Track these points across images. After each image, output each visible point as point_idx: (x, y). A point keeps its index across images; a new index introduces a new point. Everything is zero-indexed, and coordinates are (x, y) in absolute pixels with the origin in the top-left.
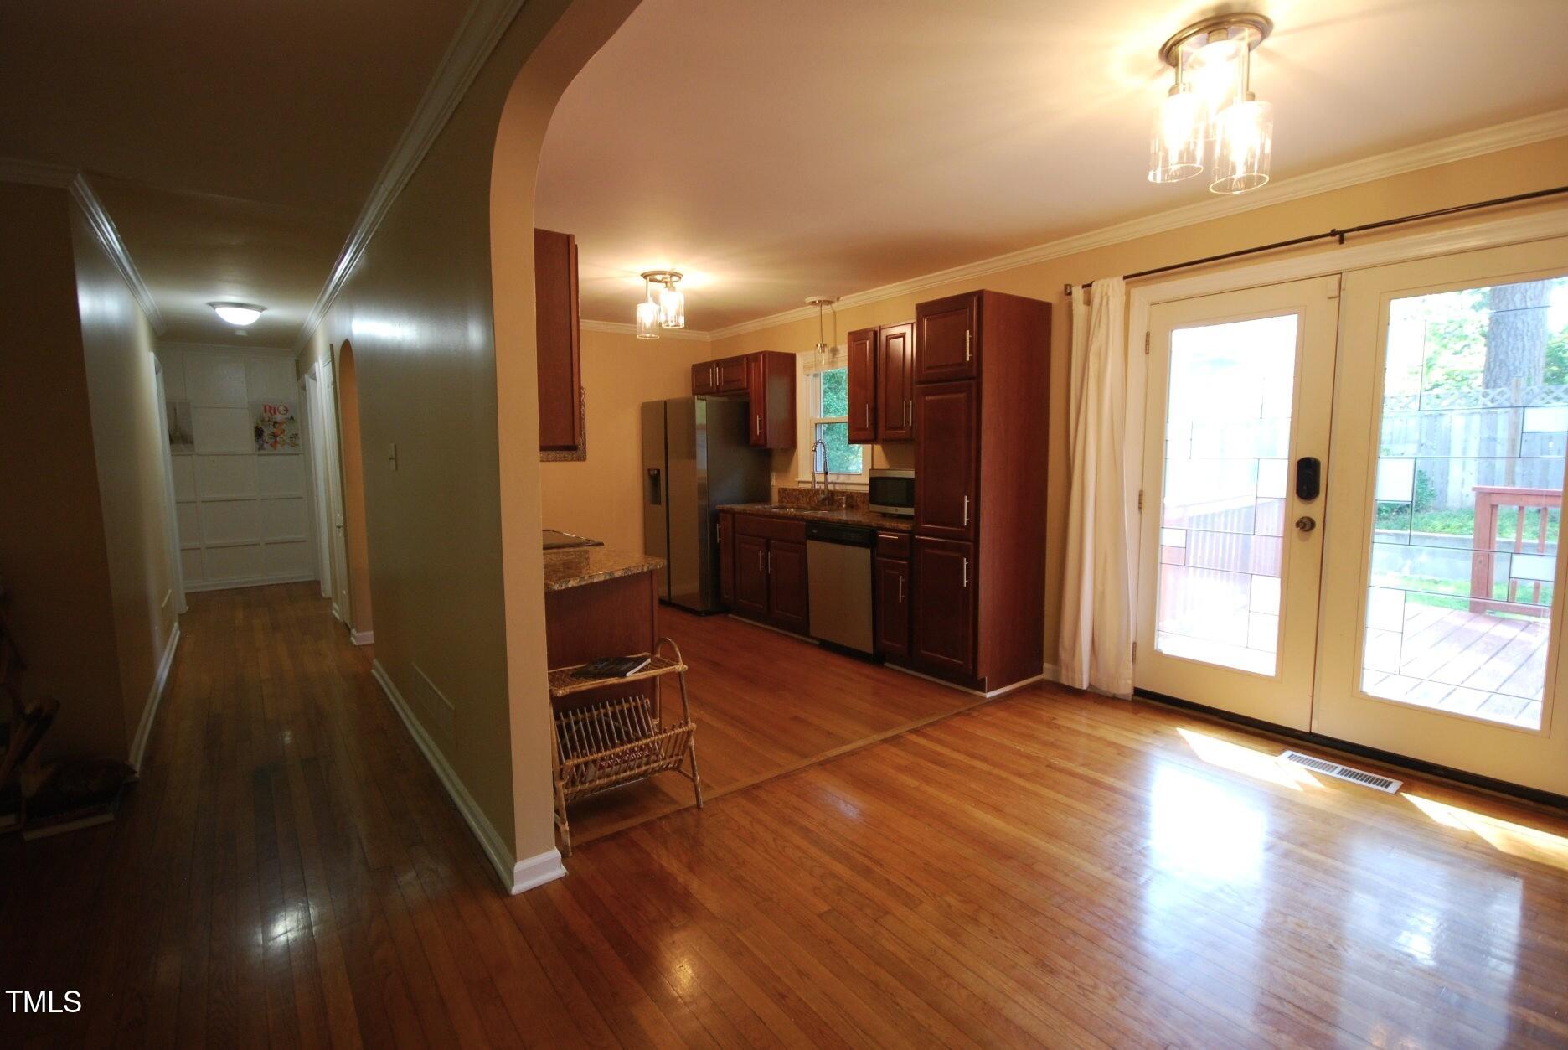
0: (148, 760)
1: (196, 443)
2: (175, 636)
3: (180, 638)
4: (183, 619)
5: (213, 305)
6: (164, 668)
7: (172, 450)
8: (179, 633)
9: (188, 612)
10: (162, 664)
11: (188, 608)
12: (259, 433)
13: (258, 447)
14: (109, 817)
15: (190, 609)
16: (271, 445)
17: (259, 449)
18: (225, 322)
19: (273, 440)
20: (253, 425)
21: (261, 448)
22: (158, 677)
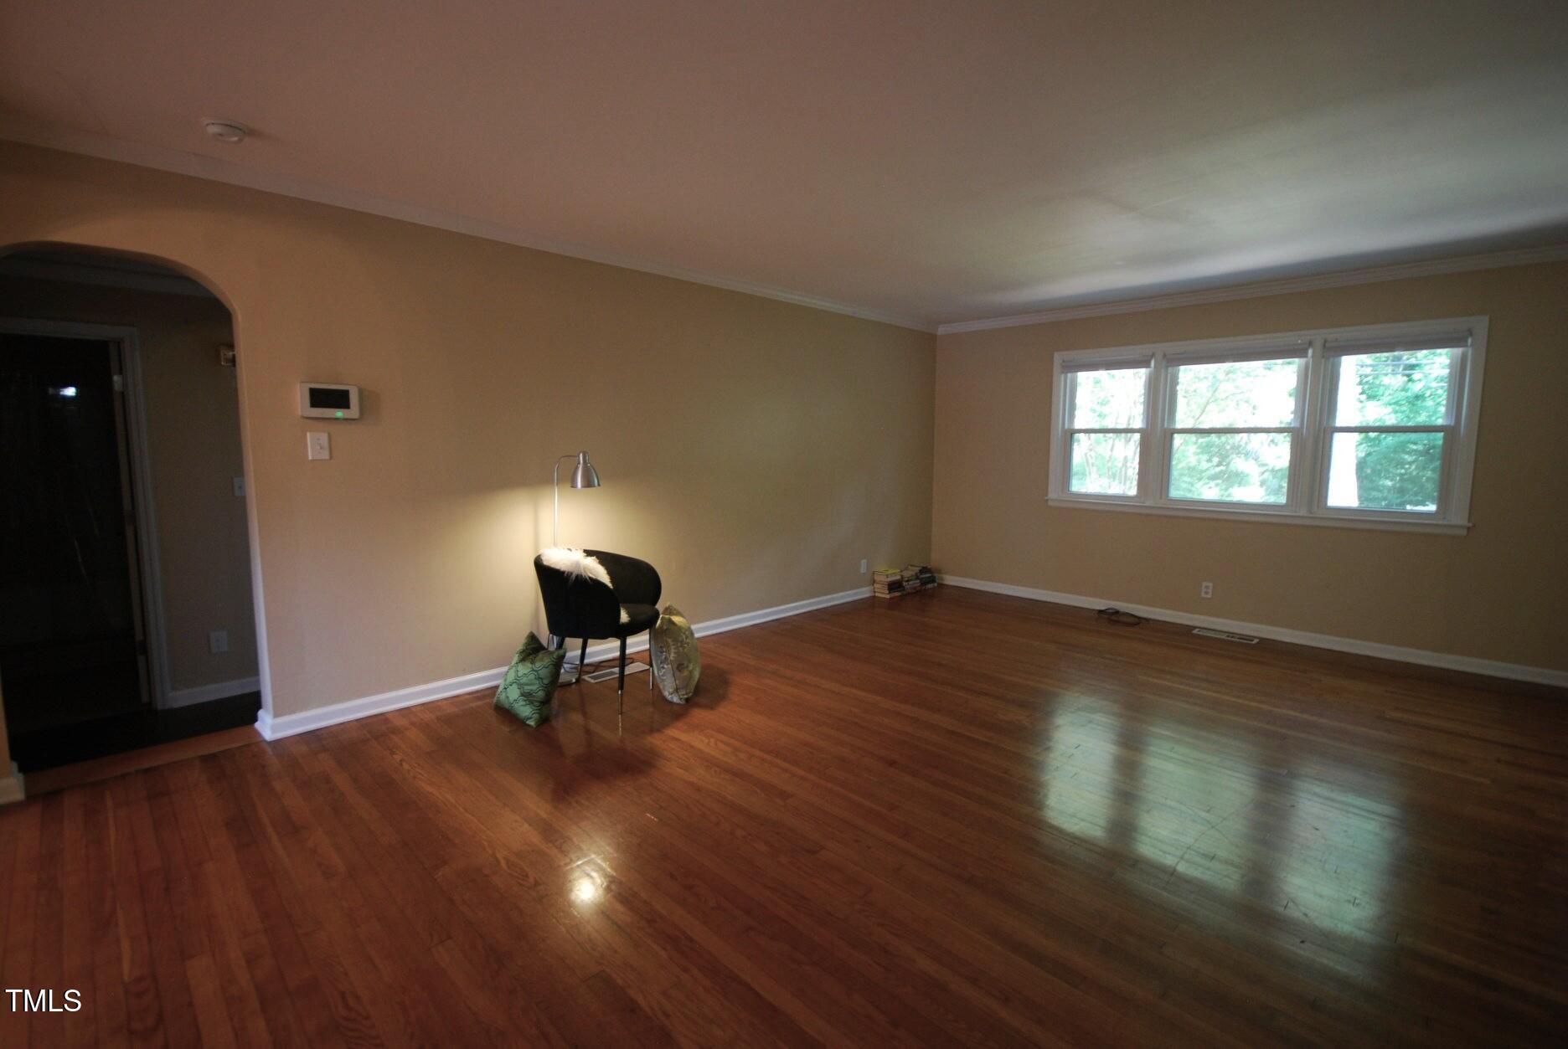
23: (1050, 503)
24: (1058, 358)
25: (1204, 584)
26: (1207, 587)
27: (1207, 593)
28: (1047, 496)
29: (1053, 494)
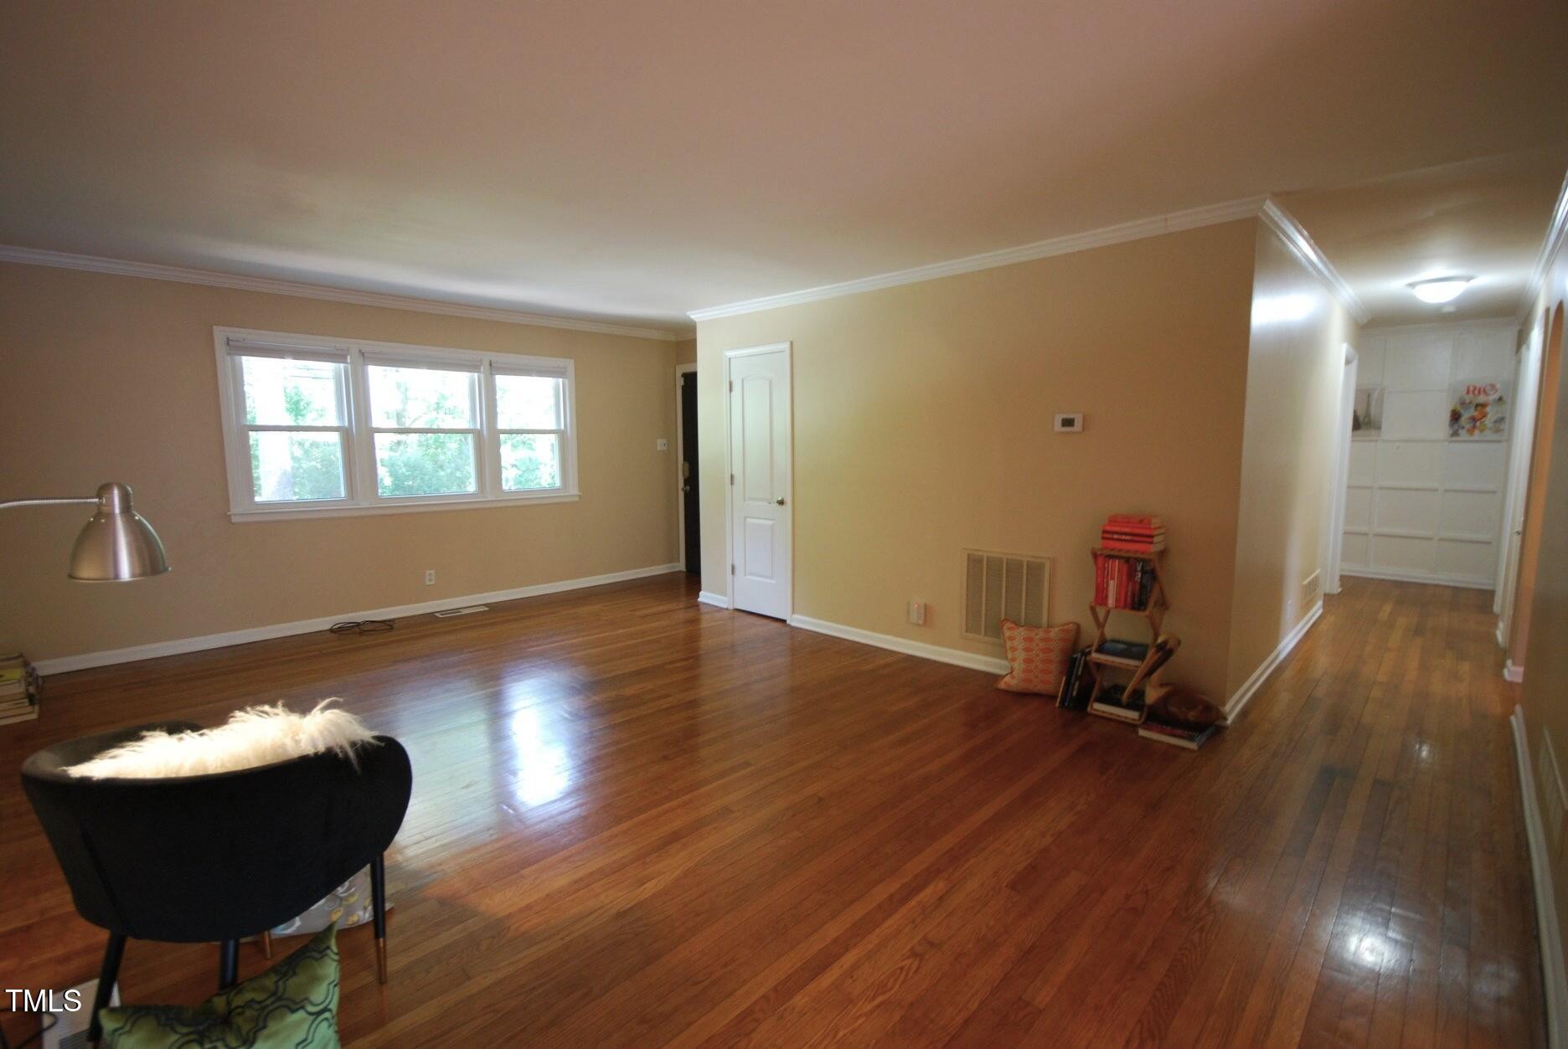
0: (1244, 713)
1: (1383, 429)
2: (1316, 612)
3: (1320, 617)
4: (1329, 598)
5: (1412, 285)
6: (1291, 641)
7: (1353, 436)
8: (1320, 611)
9: (1339, 594)
10: (1290, 636)
11: (1340, 590)
12: (1455, 417)
13: (1451, 432)
14: (1193, 746)
15: (1342, 591)
16: (1468, 431)
17: (1452, 435)
18: (1425, 303)
19: (1472, 424)
20: (1451, 408)
21: (1455, 434)
22: (1280, 647)
23: (234, 519)
24: (220, 334)
25: (428, 572)
26: (430, 575)
27: (430, 580)
28: (229, 511)
29: (237, 509)
